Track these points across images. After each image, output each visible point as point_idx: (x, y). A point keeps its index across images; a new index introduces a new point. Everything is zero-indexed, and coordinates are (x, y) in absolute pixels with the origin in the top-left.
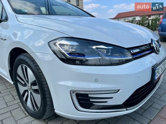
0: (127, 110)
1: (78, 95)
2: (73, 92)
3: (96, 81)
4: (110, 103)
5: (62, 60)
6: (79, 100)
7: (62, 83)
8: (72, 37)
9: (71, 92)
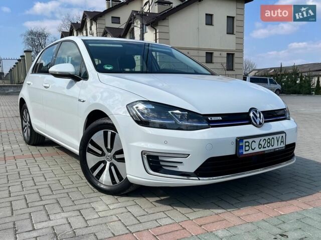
0: (199, 180)
1: (149, 157)
2: (144, 154)
3: (166, 143)
4: (180, 168)
5: (137, 122)
6: (149, 162)
7: (135, 144)
8: (149, 101)
9: (143, 153)
